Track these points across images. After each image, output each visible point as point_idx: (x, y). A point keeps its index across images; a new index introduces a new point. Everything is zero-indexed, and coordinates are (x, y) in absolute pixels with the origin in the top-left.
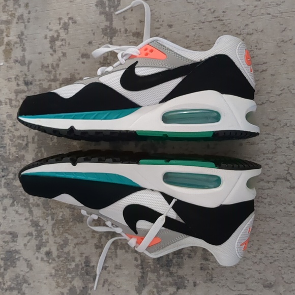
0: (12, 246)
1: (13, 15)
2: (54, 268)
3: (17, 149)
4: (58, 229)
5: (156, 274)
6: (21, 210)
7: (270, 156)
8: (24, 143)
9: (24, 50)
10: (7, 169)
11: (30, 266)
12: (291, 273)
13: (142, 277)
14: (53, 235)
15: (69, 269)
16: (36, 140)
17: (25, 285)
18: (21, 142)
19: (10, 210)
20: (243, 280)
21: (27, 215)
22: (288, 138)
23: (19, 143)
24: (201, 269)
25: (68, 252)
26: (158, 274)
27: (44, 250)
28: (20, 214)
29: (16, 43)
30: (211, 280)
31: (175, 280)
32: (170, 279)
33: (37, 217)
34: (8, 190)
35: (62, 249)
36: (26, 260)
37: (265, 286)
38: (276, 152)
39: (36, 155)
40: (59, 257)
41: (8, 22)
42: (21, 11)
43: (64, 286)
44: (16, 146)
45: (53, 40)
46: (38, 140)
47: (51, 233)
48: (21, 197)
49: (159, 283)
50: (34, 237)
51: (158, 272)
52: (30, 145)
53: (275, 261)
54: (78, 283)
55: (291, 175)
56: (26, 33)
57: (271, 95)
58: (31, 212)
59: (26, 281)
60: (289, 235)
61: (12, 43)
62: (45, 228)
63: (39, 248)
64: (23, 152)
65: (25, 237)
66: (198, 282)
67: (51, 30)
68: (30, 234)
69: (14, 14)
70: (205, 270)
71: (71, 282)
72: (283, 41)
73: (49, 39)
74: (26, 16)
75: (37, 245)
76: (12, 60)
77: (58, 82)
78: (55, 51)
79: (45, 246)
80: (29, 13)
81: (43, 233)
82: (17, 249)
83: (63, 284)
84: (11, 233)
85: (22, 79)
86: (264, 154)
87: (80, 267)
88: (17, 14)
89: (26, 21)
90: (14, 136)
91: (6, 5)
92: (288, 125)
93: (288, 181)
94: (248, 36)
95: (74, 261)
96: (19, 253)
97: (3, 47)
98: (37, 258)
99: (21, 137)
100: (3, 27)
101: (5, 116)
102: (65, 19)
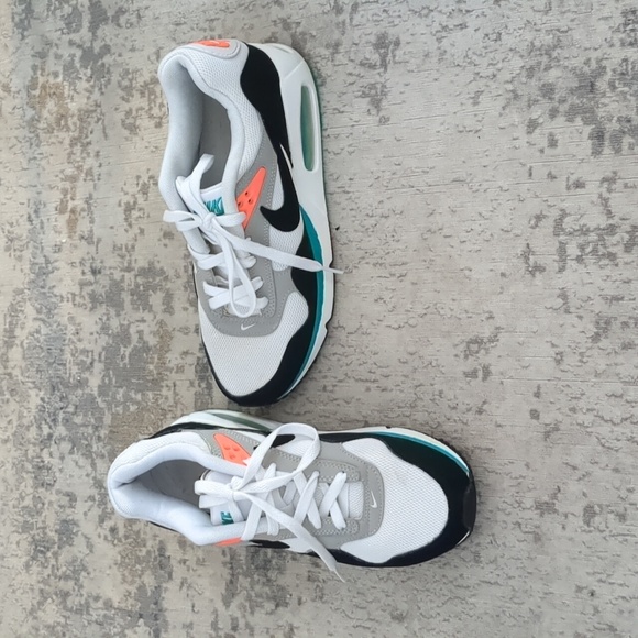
0: (69, 514)
1: (80, 168)
2: (120, 553)
3: (79, 369)
5: (249, 579)
6: (82, 461)
7: (407, 411)
8: (89, 361)
9: (92, 222)
10: (67, 397)
11: (90, 546)
12: (431, 601)
13: (231, 582)
15: (138, 557)
16: (103, 358)
17: (84, 574)
18: (85, 359)
19: (69, 459)
20: (364, 604)
21: (90, 469)
22: (432, 385)
23: (82, 360)
24: (309, 579)
25: (138, 532)
26: (252, 578)
27: (108, 524)
28: (80, 467)
29: (83, 210)
30: (321, 598)
31: (273, 592)
32: (267, 589)
34: (68, 430)
36: (86, 537)
37: (394, 618)
38: (416, 406)
39: (103, 381)
40: (127, 537)
41: (73, 179)
42: (90, 162)
43: (132, 582)
44: (78, 364)
45: (129, 209)
46: (106, 358)
48: (83, 442)
49: (253, 594)
50: (97, 503)
51: (252, 577)
52: (96, 364)
53: (409, 579)
54: (149, 580)
56: (95, 196)
57: (411, 315)
58: (93, 465)
59: (84, 569)
61: (79, 210)
63: (102, 520)
64: (86, 375)
65: (86, 502)
66: (304, 599)
67: (126, 193)
68: (92, 498)
69: (82, 166)
70: (315, 581)
71: (140, 577)
72: (429, 230)
73: (123, 207)
74: (96, 171)
75: (99, 516)
76: (76, 236)
77: (133, 273)
78: (130, 225)
79: (110, 518)
80: (100, 166)
82: (76, 519)
83: (129, 578)
84: (68, 495)
85: (88, 265)
86: (399, 407)
87: (153, 556)
88: (86, 167)
89: (96, 177)
90: (76, 349)
91: (72, 153)
92: (434, 364)
94: (383, 220)
95: (145, 546)
96: (78, 526)
97: (67, 215)
98: (99, 536)
99: (85, 352)
100: (68, 185)
101: (66, 318)
102: (145, 179)
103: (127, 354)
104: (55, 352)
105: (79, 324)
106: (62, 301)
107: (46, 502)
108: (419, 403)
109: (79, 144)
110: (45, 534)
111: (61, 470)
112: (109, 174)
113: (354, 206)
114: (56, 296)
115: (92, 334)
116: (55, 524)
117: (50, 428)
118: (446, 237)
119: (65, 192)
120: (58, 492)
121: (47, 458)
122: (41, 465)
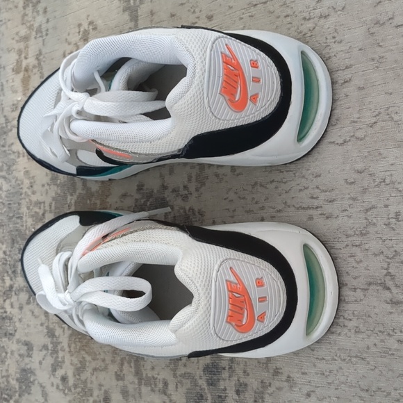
0: (27, 363)
1: (31, 28)
3: (33, 221)
4: (75, 343)
7: (357, 240)
8: (41, 212)
11: (45, 395)
14: (70, 352)
16: (53, 208)
18: (38, 210)
19: (27, 308)
22: (386, 206)
23: (36, 212)
25: (86, 381)
27: (60, 373)
28: (36, 317)
29: (34, 67)
33: (53, 323)
35: (79, 375)
36: (41, 386)
38: (368, 233)
40: (76, 386)
41: (26, 39)
42: (39, 20)
44: (32, 216)
46: (56, 208)
47: (67, 349)
50: (50, 351)
52: (47, 215)
55: (393, 277)
56: (44, 51)
57: (358, 125)
60: (389, 394)
61: (31, 67)
62: (61, 340)
63: (54, 370)
65: (41, 350)
67: (70, 44)
69: (33, 25)
72: (377, 23)
74: (44, 27)
75: (52, 365)
79: (61, 368)
80: (48, 21)
81: (59, 347)
82: (33, 368)
84: (26, 344)
86: (347, 236)
88: (36, 25)
89: (44, 33)
90: (31, 202)
91: (25, 15)
92: (388, 181)
93: (388, 289)
94: (323, 21)
95: (91, 395)
96: (35, 375)
97: (21, 75)
98: (52, 385)
99: (38, 203)
100: (22, 45)
101: (22, 173)
102: (85, 26)
103: (73, 201)
104: (14, 206)
105: (33, 177)
106: (19, 157)
107: (9, 351)
108: (371, 229)
109: (31, 5)
110: (8, 382)
111: (20, 320)
112: (55, 28)
113: (289, 12)
114: (14, 152)
115: (43, 186)
116: (16, 373)
117: (11, 279)
118: (397, 26)
119: (20, 52)
120: (18, 341)
121: (9, 309)
122: (4, 315)
